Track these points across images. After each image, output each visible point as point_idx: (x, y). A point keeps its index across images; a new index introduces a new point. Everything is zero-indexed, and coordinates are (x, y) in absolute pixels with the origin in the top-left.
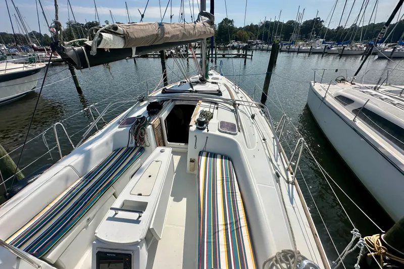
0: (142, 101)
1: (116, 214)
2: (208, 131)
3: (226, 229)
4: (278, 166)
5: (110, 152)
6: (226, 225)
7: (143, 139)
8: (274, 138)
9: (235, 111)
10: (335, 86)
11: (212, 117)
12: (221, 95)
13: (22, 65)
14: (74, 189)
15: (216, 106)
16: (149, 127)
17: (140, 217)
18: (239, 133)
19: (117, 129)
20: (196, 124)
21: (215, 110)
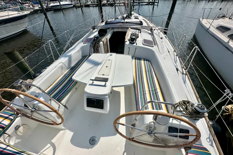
0: (94, 29)
1: (93, 83)
2: (136, 44)
3: (150, 93)
4: (177, 65)
5: (80, 58)
6: (149, 91)
7: (98, 50)
8: (174, 51)
9: (152, 34)
10: (217, 20)
11: (138, 37)
12: (142, 25)
13: (17, 12)
14: (66, 74)
15: (139, 31)
16: (101, 43)
17: (106, 84)
18: (155, 46)
19: (82, 45)
20: (129, 40)
21: (139, 34)
